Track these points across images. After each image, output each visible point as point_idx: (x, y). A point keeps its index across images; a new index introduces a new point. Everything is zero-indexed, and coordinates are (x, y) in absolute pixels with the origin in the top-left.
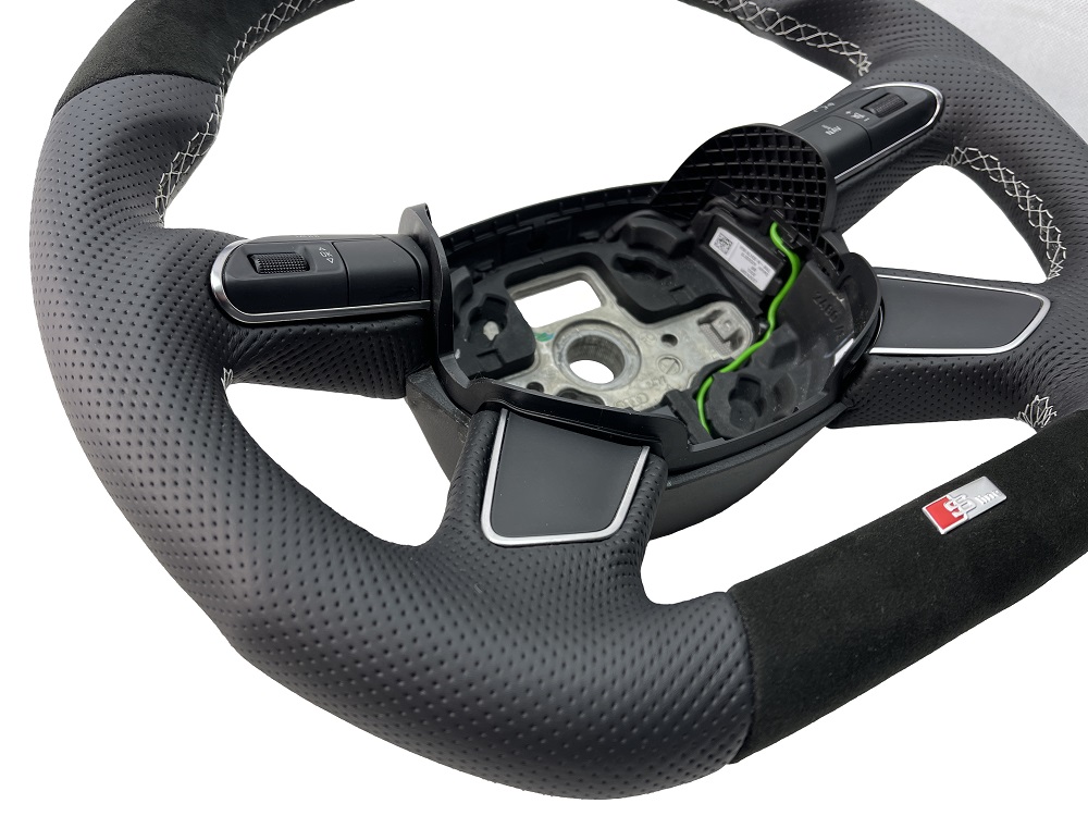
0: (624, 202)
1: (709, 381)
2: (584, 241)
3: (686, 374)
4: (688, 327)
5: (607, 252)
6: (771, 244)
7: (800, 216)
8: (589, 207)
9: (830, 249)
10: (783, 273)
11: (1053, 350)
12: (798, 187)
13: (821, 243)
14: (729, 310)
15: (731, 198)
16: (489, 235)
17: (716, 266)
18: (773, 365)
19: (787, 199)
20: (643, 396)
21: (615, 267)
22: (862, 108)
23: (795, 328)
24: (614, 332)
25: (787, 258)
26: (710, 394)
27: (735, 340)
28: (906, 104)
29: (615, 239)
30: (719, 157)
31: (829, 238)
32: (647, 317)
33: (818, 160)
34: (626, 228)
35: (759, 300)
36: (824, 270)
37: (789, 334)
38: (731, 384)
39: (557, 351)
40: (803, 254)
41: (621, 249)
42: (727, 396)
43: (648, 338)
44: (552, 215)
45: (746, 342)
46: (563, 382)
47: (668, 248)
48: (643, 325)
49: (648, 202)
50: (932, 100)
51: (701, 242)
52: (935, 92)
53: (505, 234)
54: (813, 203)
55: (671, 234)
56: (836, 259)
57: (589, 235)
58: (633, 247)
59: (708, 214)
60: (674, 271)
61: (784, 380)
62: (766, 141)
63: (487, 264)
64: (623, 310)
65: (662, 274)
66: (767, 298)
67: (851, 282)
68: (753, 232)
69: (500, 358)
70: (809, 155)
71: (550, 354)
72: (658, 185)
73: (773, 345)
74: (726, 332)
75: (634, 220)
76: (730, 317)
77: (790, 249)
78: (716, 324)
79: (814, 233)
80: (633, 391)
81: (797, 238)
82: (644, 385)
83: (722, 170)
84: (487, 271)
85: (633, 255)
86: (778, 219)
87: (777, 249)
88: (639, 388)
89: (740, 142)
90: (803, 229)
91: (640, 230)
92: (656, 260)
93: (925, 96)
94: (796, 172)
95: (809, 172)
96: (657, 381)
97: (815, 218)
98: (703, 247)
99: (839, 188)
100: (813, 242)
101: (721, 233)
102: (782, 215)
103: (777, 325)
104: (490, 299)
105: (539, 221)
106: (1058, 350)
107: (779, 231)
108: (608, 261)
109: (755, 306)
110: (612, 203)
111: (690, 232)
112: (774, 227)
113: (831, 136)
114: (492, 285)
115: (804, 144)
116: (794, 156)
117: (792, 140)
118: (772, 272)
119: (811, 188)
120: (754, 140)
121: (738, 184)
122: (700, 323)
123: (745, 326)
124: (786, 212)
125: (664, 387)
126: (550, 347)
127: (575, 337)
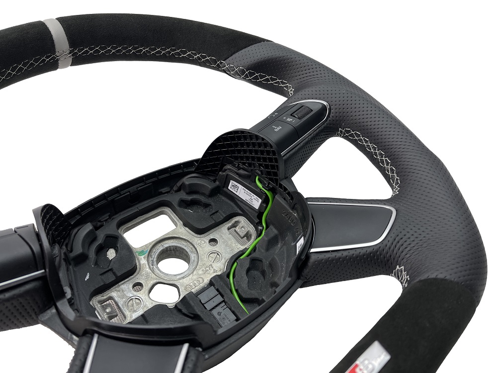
0: (180, 171)
1: (235, 264)
2: (161, 193)
3: (223, 261)
4: (223, 233)
5: (175, 198)
6: (257, 187)
7: (269, 173)
8: (160, 177)
9: (285, 189)
10: (266, 201)
11: (402, 240)
12: (265, 159)
13: (281, 186)
14: (242, 220)
15: (234, 165)
16: (104, 202)
17: (234, 198)
18: (267, 249)
19: (260, 165)
20: (200, 279)
21: (180, 205)
22: (291, 115)
23: (276, 228)
24: (183, 242)
25: (266, 193)
26: (236, 273)
27: (248, 236)
28: (312, 111)
29: (179, 190)
30: (223, 146)
31: (284, 183)
32: (200, 232)
33: (271, 147)
34: (183, 184)
35: (257, 214)
36: (285, 199)
37: (274, 231)
38: (247, 265)
39: (150, 259)
40: (273, 191)
41: (183, 195)
42: (245, 272)
43: (202, 243)
44: (140, 185)
45: (253, 237)
46: (154, 279)
47: (207, 193)
48: (199, 236)
49: (193, 170)
50: (324, 107)
51: (224, 187)
52: (325, 103)
53: (113, 200)
54: (273, 167)
55: (208, 184)
56: (289, 194)
57: (163, 190)
58: (189, 193)
59: (224, 173)
60: (212, 204)
61: (273, 259)
62: (245, 138)
63: (106, 216)
64: (187, 229)
65: (207, 206)
66: (260, 214)
67: (297, 206)
68: (248, 181)
69: (114, 274)
70: (266, 144)
71: (146, 263)
72: (197, 161)
73: (266, 239)
74: (242, 233)
75: (187, 180)
76: (244, 225)
77: (266, 189)
78: (237, 229)
79: (276, 181)
80: (195, 277)
81: (269, 183)
82: (200, 272)
83: (227, 152)
84: (106, 220)
85: (189, 198)
86: (259, 175)
87: (261, 189)
88: (198, 274)
89: (233, 139)
90: (271, 179)
91: (190, 185)
92: (203, 199)
93: (321, 106)
94: (262, 152)
95: (268, 152)
96: (208, 268)
97: (276, 174)
98: (225, 189)
99: (284, 158)
100: (277, 186)
101: (232, 182)
102: (260, 173)
103: (267, 227)
104: (108, 237)
105: (132, 189)
106: (404, 239)
107: (259, 180)
108: (175, 204)
109: (256, 217)
110: (173, 173)
111: (217, 183)
112: (257, 178)
113: (278, 132)
114: (109, 229)
115: (263, 139)
116: (260, 145)
117: (257, 137)
118: (260, 201)
119: (271, 160)
120: (239, 138)
121: (236, 158)
122: (229, 229)
123: (251, 229)
124: (261, 171)
125: (212, 271)
126: (146, 259)
127: (161, 248)
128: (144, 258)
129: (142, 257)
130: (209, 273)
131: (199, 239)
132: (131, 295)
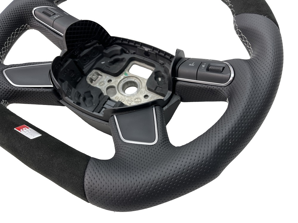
16: (133, 44)
39: (126, 79)
43: (143, 92)
46: (116, 84)
48: (147, 89)
71: (122, 78)
82: (127, 99)
88: (125, 99)
96: (130, 101)
125: (129, 103)
126: (124, 77)
127: (133, 80)
128: (124, 76)
129: (124, 75)
130: (128, 102)
131: (145, 90)
132: (105, 81)
